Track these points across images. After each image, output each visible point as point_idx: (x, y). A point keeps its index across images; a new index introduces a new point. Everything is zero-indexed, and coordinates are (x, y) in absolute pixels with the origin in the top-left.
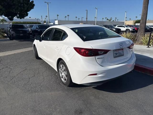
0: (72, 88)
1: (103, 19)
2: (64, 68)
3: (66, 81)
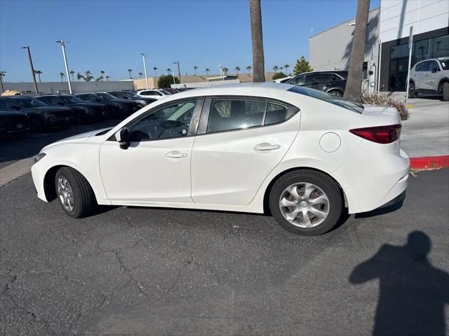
2: (308, 192)
3: (323, 220)
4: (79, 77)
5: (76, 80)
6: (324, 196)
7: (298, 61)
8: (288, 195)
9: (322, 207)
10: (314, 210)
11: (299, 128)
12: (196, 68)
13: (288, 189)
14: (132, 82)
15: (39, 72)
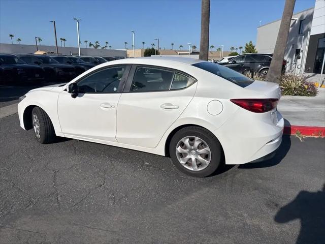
0: (211, 177)
2: (197, 144)
3: (206, 166)
4: (91, 45)
5: (88, 47)
6: (208, 149)
7: (247, 45)
8: (182, 145)
9: (206, 157)
10: (200, 158)
11: (194, 94)
12: (173, 44)
13: (182, 140)
14: (126, 51)
15: (64, 40)
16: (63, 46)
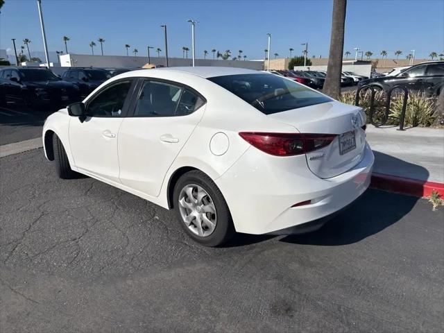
1: (206, 52)
2: (201, 195)
3: (212, 231)
4: (219, 55)
5: (216, 58)
6: (213, 206)
8: (186, 196)
9: (212, 217)
10: (205, 218)
11: (199, 122)
13: (185, 189)
14: (263, 62)
15: (187, 49)
16: (185, 58)
